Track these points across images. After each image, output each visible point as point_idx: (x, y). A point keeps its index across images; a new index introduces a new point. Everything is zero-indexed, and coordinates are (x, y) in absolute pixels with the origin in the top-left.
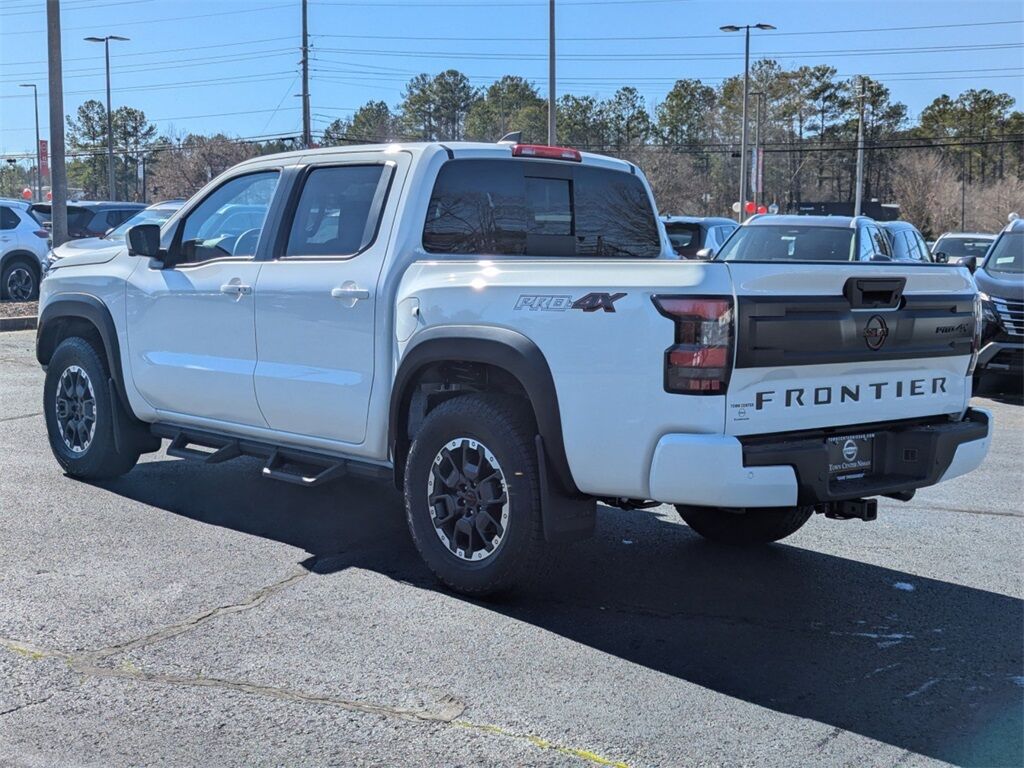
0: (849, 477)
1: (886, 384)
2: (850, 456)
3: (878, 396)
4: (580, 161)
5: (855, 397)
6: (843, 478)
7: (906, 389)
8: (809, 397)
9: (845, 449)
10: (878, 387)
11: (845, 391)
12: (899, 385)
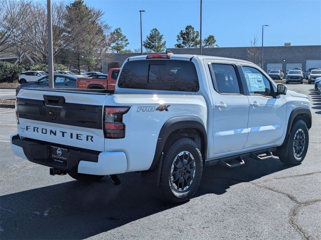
0: (58, 161)
1: (66, 133)
2: (59, 154)
3: (63, 136)
4: (169, 58)
5: (55, 134)
6: (56, 160)
7: (74, 136)
8: (40, 130)
9: (57, 151)
10: (63, 133)
11: (51, 131)
12: (72, 134)
